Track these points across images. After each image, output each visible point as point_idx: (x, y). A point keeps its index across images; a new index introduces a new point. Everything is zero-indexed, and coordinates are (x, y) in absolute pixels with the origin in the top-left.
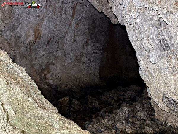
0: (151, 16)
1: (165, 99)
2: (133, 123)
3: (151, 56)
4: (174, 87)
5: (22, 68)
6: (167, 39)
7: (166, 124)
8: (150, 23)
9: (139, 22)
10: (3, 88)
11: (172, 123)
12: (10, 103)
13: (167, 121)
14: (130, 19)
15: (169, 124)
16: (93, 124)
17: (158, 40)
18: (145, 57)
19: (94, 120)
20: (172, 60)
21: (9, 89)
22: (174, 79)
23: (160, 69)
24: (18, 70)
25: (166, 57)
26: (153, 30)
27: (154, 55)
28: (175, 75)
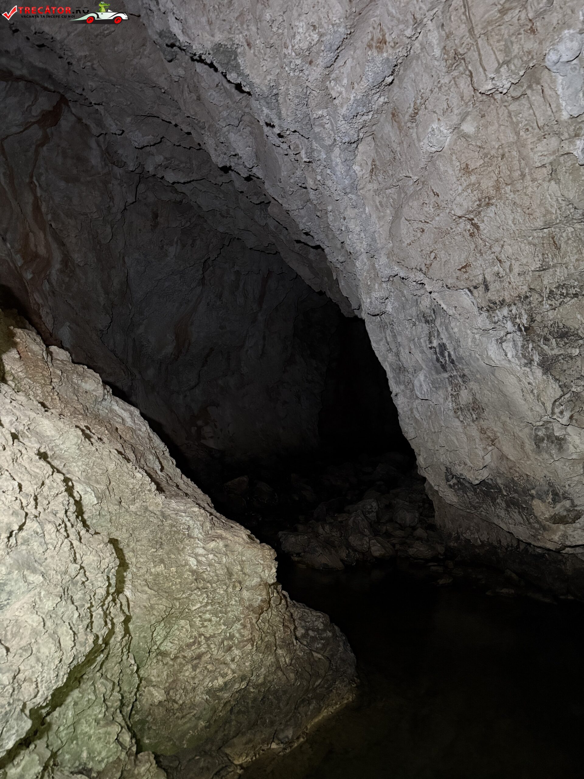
0: (415, 298)
1: (453, 478)
2: (388, 535)
3: (416, 383)
4: (466, 450)
5: (132, 408)
6: (448, 345)
7: (459, 537)
8: (413, 311)
9: (391, 310)
10: (74, 446)
11: (472, 534)
12: (89, 479)
13: (460, 530)
14: (371, 302)
15: (464, 535)
16: (298, 535)
17: (431, 348)
18: (406, 387)
19: (301, 527)
20: (461, 391)
21: (88, 448)
22: (466, 434)
23: (438, 412)
24: (123, 411)
25: (448, 385)
26: (419, 327)
27: (424, 381)
28: (469, 425)
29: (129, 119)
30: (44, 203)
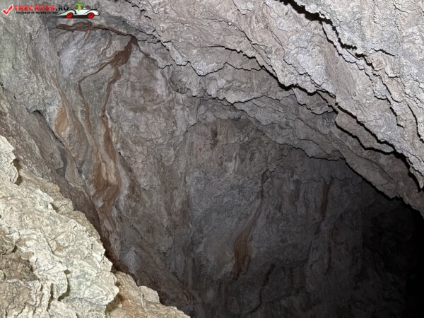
29: (195, 52)
30: (114, 134)
